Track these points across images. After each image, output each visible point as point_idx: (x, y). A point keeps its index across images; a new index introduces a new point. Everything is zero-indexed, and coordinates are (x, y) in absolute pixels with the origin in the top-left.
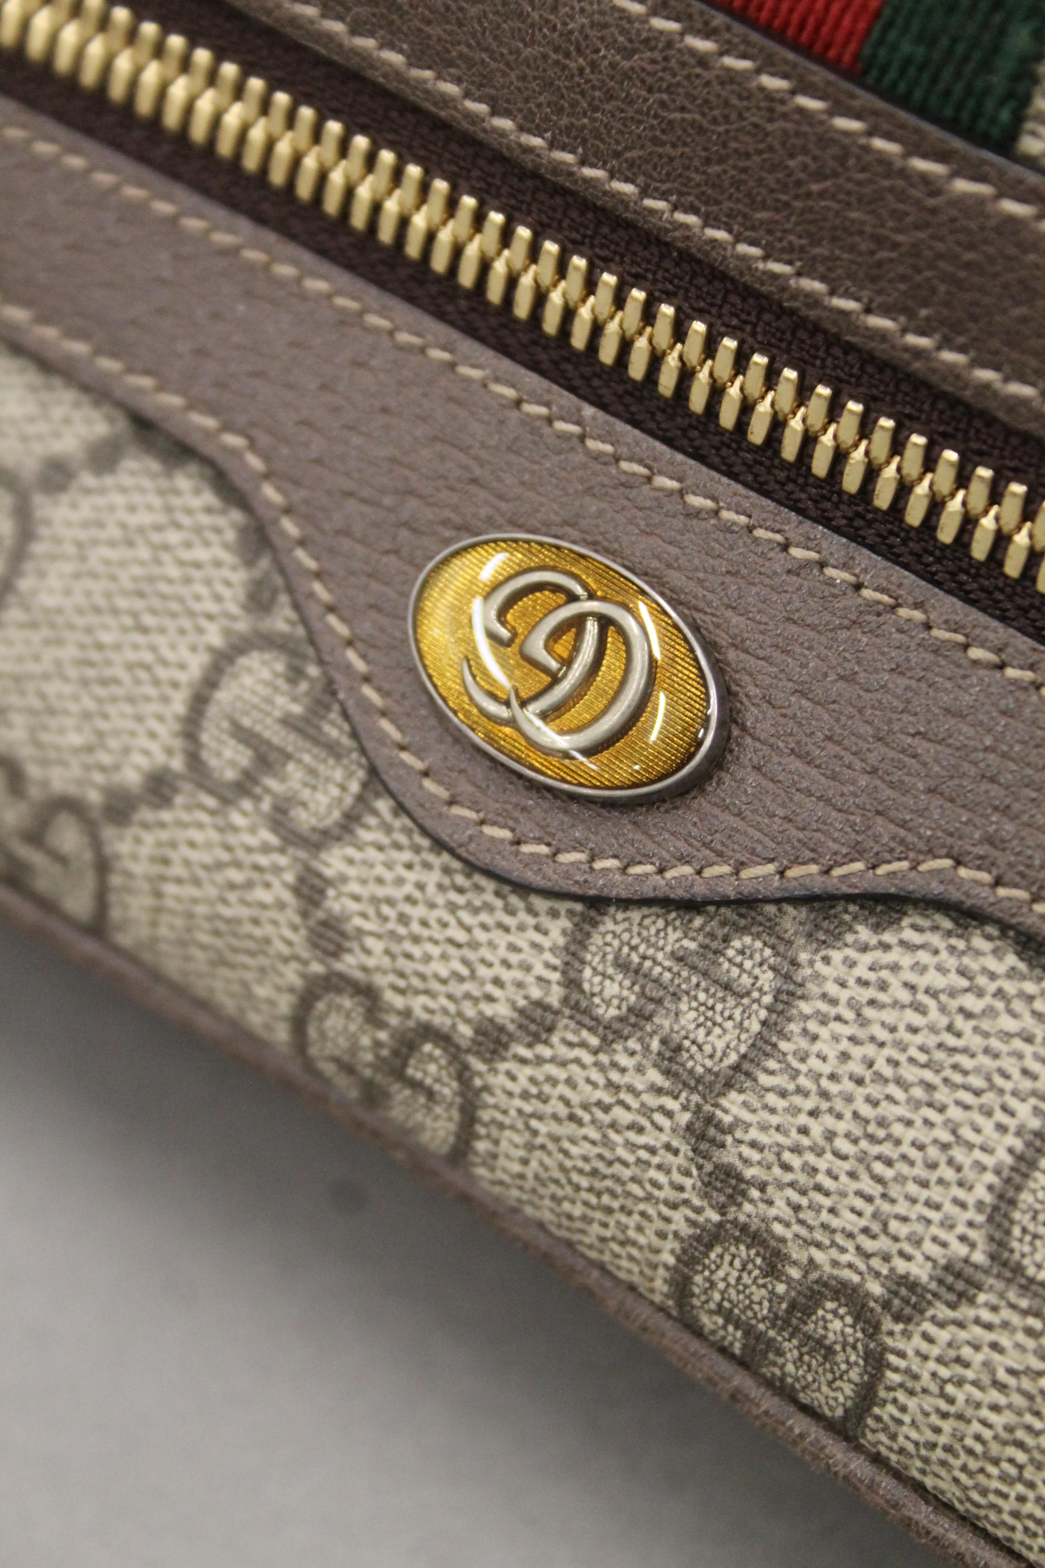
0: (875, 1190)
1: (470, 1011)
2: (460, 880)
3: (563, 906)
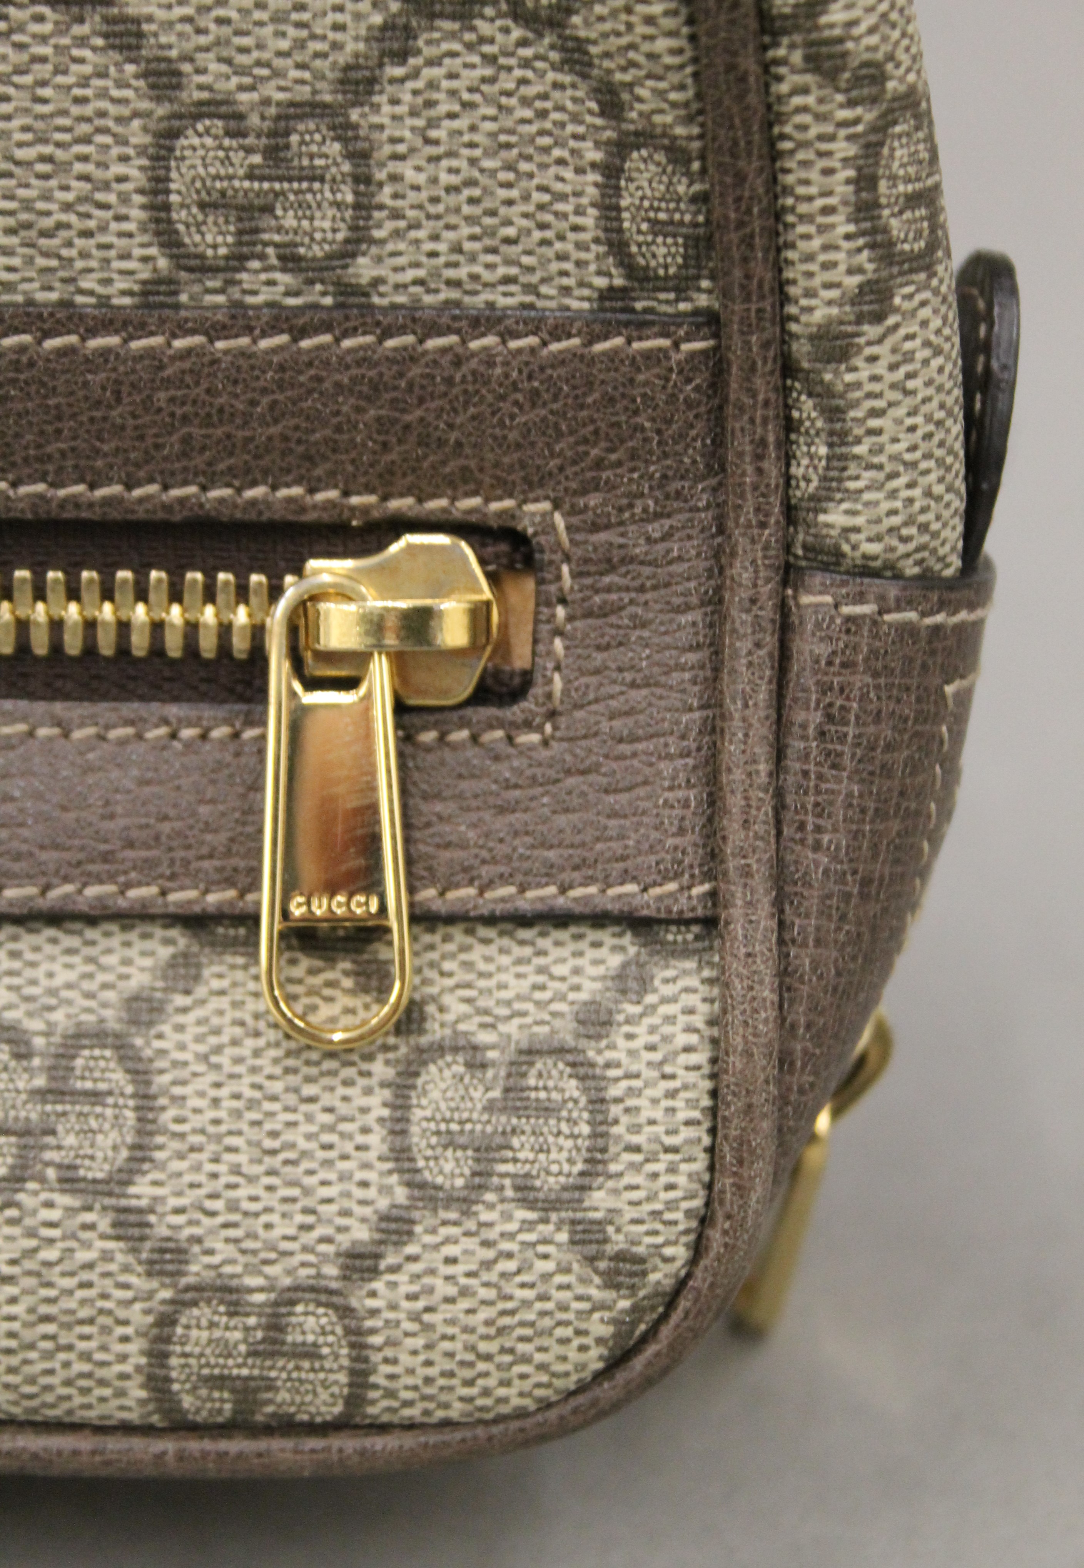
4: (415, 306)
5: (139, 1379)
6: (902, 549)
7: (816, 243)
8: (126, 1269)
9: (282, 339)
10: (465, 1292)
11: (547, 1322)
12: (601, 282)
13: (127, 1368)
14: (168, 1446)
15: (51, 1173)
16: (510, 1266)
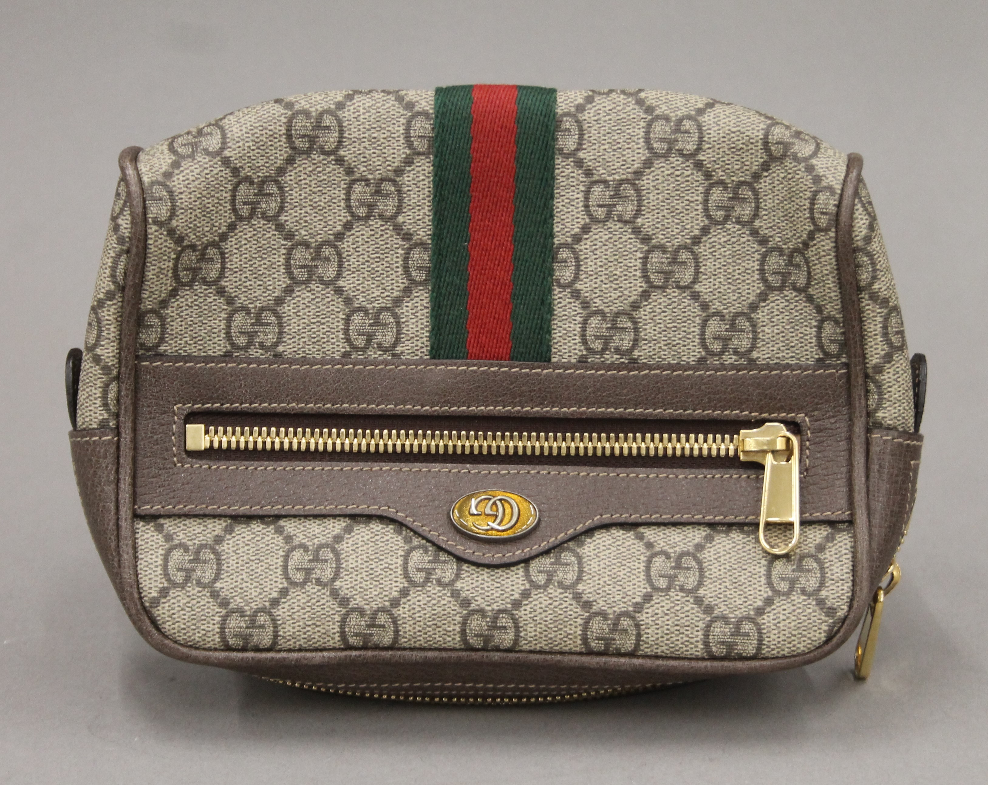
0: (620, 588)
1: (508, 600)
2: (492, 573)
3: (519, 566)
4: (768, 363)
5: (701, 642)
6: (898, 423)
7: (873, 343)
8: (698, 612)
9: (734, 372)
10: (788, 618)
11: (810, 626)
12: (817, 357)
13: (698, 639)
14: (708, 664)
15: (677, 587)
16: (800, 611)
